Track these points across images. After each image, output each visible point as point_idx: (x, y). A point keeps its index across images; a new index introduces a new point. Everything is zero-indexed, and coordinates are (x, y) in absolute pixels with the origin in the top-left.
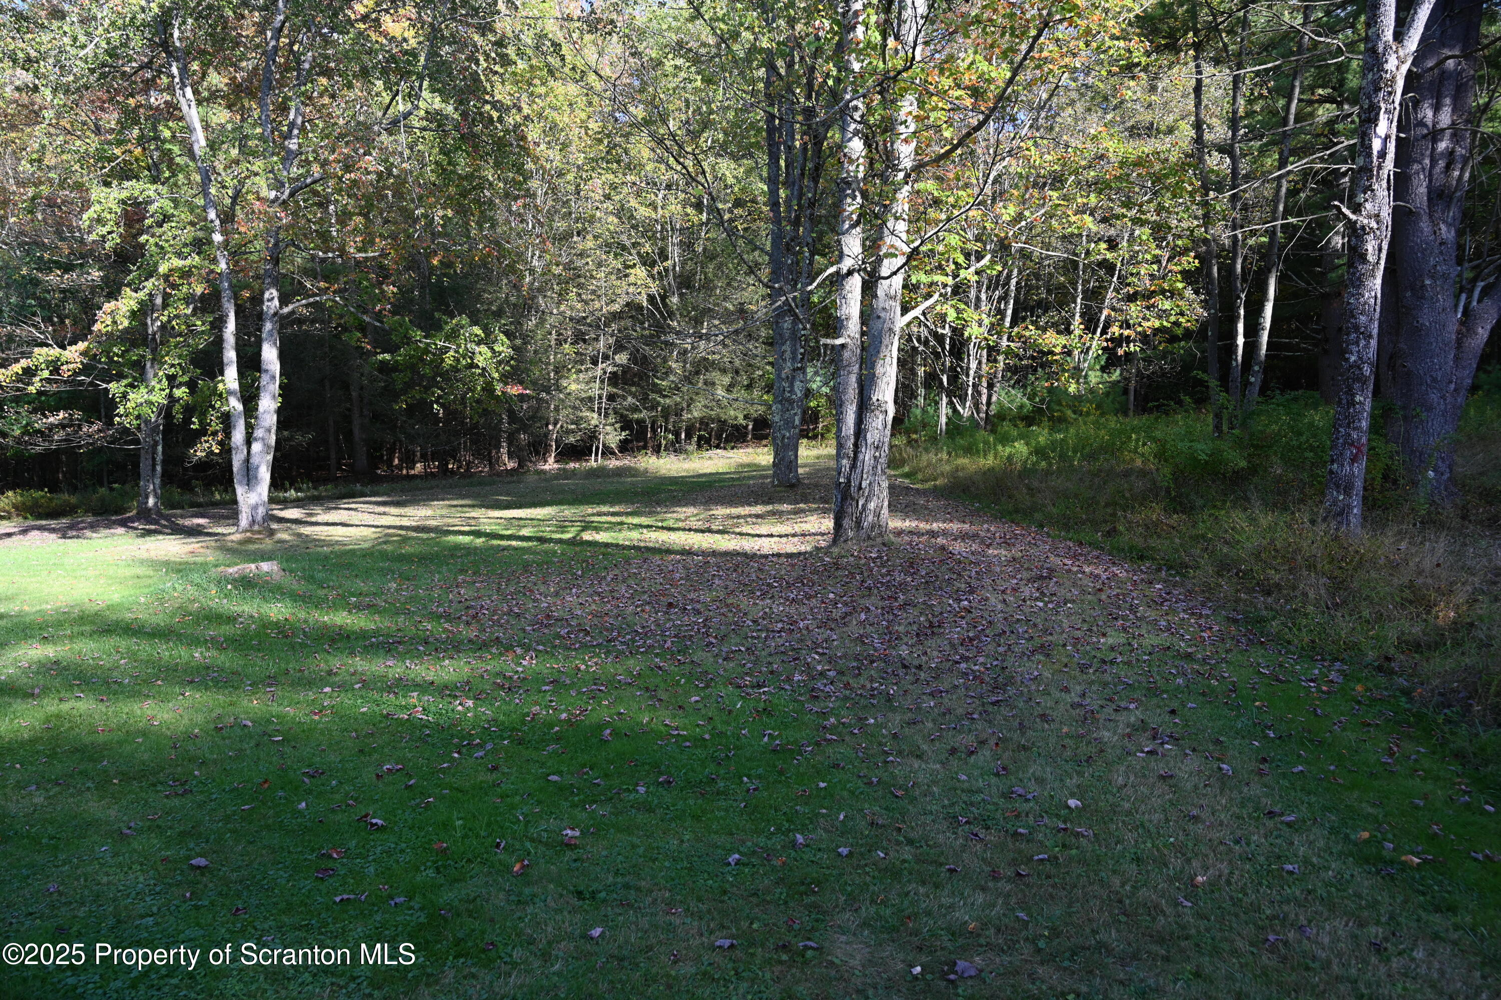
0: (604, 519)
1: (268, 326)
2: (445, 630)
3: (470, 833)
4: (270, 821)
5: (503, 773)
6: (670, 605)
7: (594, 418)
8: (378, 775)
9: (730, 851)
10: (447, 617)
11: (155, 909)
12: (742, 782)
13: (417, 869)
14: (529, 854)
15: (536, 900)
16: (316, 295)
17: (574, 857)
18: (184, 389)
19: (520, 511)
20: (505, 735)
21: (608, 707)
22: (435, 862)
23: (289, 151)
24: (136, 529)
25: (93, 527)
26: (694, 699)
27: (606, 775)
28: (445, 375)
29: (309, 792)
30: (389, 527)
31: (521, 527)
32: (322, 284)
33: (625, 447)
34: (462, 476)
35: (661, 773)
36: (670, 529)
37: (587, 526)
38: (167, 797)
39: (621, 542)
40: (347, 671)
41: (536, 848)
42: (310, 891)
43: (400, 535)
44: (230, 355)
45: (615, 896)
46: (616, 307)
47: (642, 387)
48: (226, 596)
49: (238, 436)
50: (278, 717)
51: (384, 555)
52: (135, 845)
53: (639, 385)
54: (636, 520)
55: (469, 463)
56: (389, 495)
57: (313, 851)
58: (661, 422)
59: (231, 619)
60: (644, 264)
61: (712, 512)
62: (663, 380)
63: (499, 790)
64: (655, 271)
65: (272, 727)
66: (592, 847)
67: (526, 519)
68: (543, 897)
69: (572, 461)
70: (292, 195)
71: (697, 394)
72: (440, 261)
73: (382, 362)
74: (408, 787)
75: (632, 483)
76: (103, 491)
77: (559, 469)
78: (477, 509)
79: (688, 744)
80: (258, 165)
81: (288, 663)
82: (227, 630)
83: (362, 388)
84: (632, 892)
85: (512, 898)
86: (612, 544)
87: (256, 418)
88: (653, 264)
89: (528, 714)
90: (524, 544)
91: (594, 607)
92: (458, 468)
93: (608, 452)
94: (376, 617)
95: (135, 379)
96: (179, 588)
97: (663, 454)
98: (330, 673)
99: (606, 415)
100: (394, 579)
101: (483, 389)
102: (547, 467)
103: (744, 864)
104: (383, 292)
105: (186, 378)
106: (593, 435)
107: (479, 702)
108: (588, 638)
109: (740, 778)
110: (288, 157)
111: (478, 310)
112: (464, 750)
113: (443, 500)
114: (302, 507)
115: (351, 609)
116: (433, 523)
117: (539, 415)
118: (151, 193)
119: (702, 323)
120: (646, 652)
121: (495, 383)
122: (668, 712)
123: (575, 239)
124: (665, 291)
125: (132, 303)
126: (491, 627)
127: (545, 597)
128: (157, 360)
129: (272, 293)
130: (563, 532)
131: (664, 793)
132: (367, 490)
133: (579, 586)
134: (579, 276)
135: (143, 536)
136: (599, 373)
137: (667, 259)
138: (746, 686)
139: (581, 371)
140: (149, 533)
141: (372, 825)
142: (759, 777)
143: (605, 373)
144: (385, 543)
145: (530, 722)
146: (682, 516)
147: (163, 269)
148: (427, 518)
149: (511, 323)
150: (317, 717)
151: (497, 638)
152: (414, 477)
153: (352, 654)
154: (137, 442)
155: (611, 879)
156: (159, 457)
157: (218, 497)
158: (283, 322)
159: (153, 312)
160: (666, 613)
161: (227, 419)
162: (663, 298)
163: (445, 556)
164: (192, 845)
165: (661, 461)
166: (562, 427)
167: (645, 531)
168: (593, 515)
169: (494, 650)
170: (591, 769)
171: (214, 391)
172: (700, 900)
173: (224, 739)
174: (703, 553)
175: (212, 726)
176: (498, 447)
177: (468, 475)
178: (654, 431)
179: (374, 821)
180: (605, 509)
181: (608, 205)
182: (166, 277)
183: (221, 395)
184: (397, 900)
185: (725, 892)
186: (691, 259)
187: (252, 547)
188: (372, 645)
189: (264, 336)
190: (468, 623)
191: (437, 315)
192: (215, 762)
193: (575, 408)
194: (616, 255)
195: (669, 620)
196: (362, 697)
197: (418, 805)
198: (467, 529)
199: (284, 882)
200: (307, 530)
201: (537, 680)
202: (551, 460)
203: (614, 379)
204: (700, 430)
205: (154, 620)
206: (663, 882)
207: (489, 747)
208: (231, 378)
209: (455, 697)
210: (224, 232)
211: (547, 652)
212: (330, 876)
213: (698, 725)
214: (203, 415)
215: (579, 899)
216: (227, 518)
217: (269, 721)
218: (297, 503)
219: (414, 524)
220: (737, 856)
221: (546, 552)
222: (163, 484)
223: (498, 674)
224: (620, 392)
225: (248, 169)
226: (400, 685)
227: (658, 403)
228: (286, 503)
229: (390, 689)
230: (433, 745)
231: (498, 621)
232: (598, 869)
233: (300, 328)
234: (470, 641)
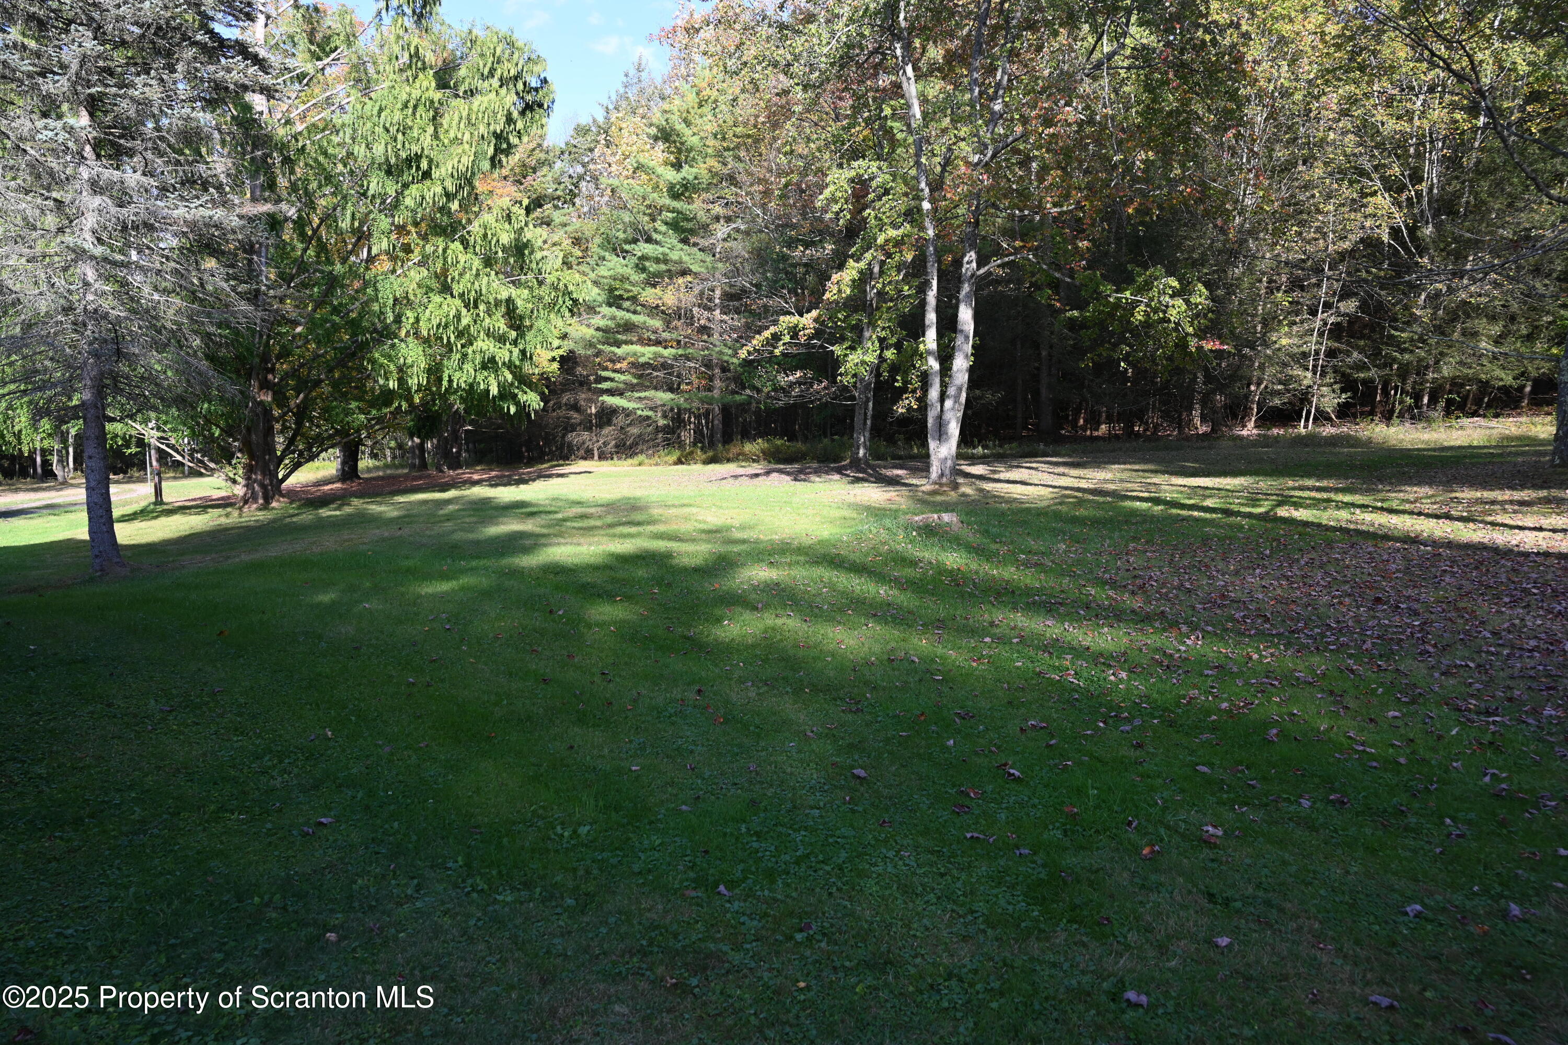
0: (1306, 494)
1: (966, 288)
2: (1108, 597)
3: (1103, 805)
4: (922, 751)
5: (1148, 753)
6: (1378, 600)
7: (1307, 378)
8: (1021, 729)
9: (1411, 900)
10: (1113, 584)
11: (822, 804)
12: (1443, 823)
13: (1046, 827)
14: (1162, 840)
15: (1163, 890)
16: (1011, 254)
17: (1212, 856)
18: (893, 351)
19: (1207, 479)
20: (1156, 714)
21: (1279, 705)
22: (1064, 824)
23: (993, 113)
24: (848, 476)
25: (817, 472)
26: (1391, 714)
27: (1265, 779)
28: (1134, 331)
29: (959, 732)
30: (1066, 488)
31: (1205, 497)
32: (1018, 243)
33: (1344, 412)
34: (1148, 439)
35: (1333, 790)
36: (1391, 511)
37: (1284, 501)
38: (843, 711)
39: (1324, 522)
40: (1008, 625)
41: (1170, 836)
42: (946, 821)
43: (1076, 497)
44: (931, 317)
45: (1252, 910)
46: (1347, 245)
47: (1374, 341)
48: (911, 541)
49: (934, 393)
50: (941, 658)
51: (1057, 516)
52: (814, 747)
53: (1369, 338)
54: (1347, 498)
55: (1156, 427)
56: (1070, 456)
57: (954, 786)
58: (1395, 381)
59: (914, 563)
60: (1388, 189)
61: (1454, 495)
62: (1403, 331)
63: (1140, 768)
64: (1404, 197)
65: (935, 666)
66: (1235, 850)
67: (1213, 489)
68: (1170, 889)
69: (1275, 426)
70: (994, 156)
71: (1450, 347)
72: (1136, 210)
73: (1071, 319)
74: (1049, 746)
75: (1350, 455)
76: (826, 441)
77: (1259, 435)
78: (1160, 475)
79: (1375, 764)
80: (964, 131)
81: (956, 609)
82: (908, 572)
83: (1051, 347)
84: (1274, 911)
85: (1136, 880)
86: (1312, 524)
87: (950, 376)
88: (1402, 188)
89: (1184, 697)
90: (1208, 516)
91: (1279, 591)
92: (1145, 430)
93: (1322, 417)
94: (1042, 576)
95: (853, 341)
96: (874, 531)
97: (1395, 420)
98: (992, 624)
99: (1323, 374)
100: (1064, 541)
101: (1176, 345)
102: (1245, 433)
103: (1427, 920)
104: (1077, 247)
105: (894, 340)
106: (1304, 397)
107: (1133, 676)
108: (1267, 626)
109: (1441, 818)
110: (994, 118)
111: (1178, 259)
112: (1110, 721)
113: (1125, 463)
114: (988, 464)
115: (1018, 564)
116: (1112, 487)
117: (1240, 373)
118: (875, 170)
119: (1466, 257)
120: (1337, 650)
121: (1189, 338)
122: (1355, 723)
123: (1301, 168)
124: (1415, 221)
125: (854, 272)
126: (1157, 600)
127: (1223, 575)
128: (872, 324)
129: (971, 256)
130: (1253, 506)
131: (1335, 813)
132: (1050, 449)
133: (1264, 567)
134: (1301, 212)
135: (853, 482)
136: (1318, 324)
137: (1420, 180)
138: (1470, 710)
139: (1295, 323)
140: (857, 480)
141: (1010, 775)
142: (1469, 823)
143: (1325, 324)
144: (1061, 504)
145: (1186, 705)
146: (1411, 497)
147: (880, 240)
148: (1106, 481)
149: (1214, 271)
150: (975, 664)
151: (1163, 612)
152: (1098, 438)
153: (1015, 609)
154: (853, 398)
155: (1250, 890)
156: (870, 413)
157: (916, 451)
158: (981, 283)
159: (871, 278)
160: (1370, 609)
161: (925, 377)
162: (1412, 230)
163: (1119, 522)
164: (856, 757)
165: (1392, 430)
166: (1266, 387)
167: (1358, 511)
168: (1294, 489)
169: (1157, 624)
170: (1248, 768)
171: (916, 351)
172: (1357, 942)
173: (893, 670)
174: (1435, 543)
175: (886, 657)
176: (1190, 409)
177: (1154, 438)
178: (1385, 393)
179: (1012, 771)
180: (1310, 482)
181: (1345, 123)
182: (882, 247)
183: (921, 355)
184: (1022, 851)
185: (1394, 944)
186: (1457, 178)
187: (939, 498)
188: (1034, 603)
189: (961, 297)
190: (1133, 593)
191: (1129, 267)
192: (884, 689)
193: (1285, 365)
194: (1351, 183)
195: (1374, 617)
196: (1018, 652)
197: (1056, 765)
198: (1146, 495)
199: (925, 808)
200: (988, 486)
201: (1200, 663)
202: (1251, 424)
203: (1336, 332)
204: (1450, 392)
205: (852, 557)
206: (1313, 910)
207: (1137, 722)
208: (930, 339)
209: (1110, 666)
210: (932, 201)
211: (1216, 634)
212: (965, 813)
213: (1393, 745)
214: (906, 373)
215: (1210, 901)
216: (922, 470)
217: (933, 661)
218: (982, 459)
219: (1091, 486)
220: (1418, 907)
221: (1231, 526)
222: (872, 438)
223: (1157, 650)
224: (1343, 347)
225: (955, 136)
226: (1054, 647)
227: (1394, 360)
228: (974, 460)
229: (1045, 649)
230: (1080, 710)
231: (1166, 594)
232: (1237, 876)
233: (995, 289)
234: (1133, 611)
